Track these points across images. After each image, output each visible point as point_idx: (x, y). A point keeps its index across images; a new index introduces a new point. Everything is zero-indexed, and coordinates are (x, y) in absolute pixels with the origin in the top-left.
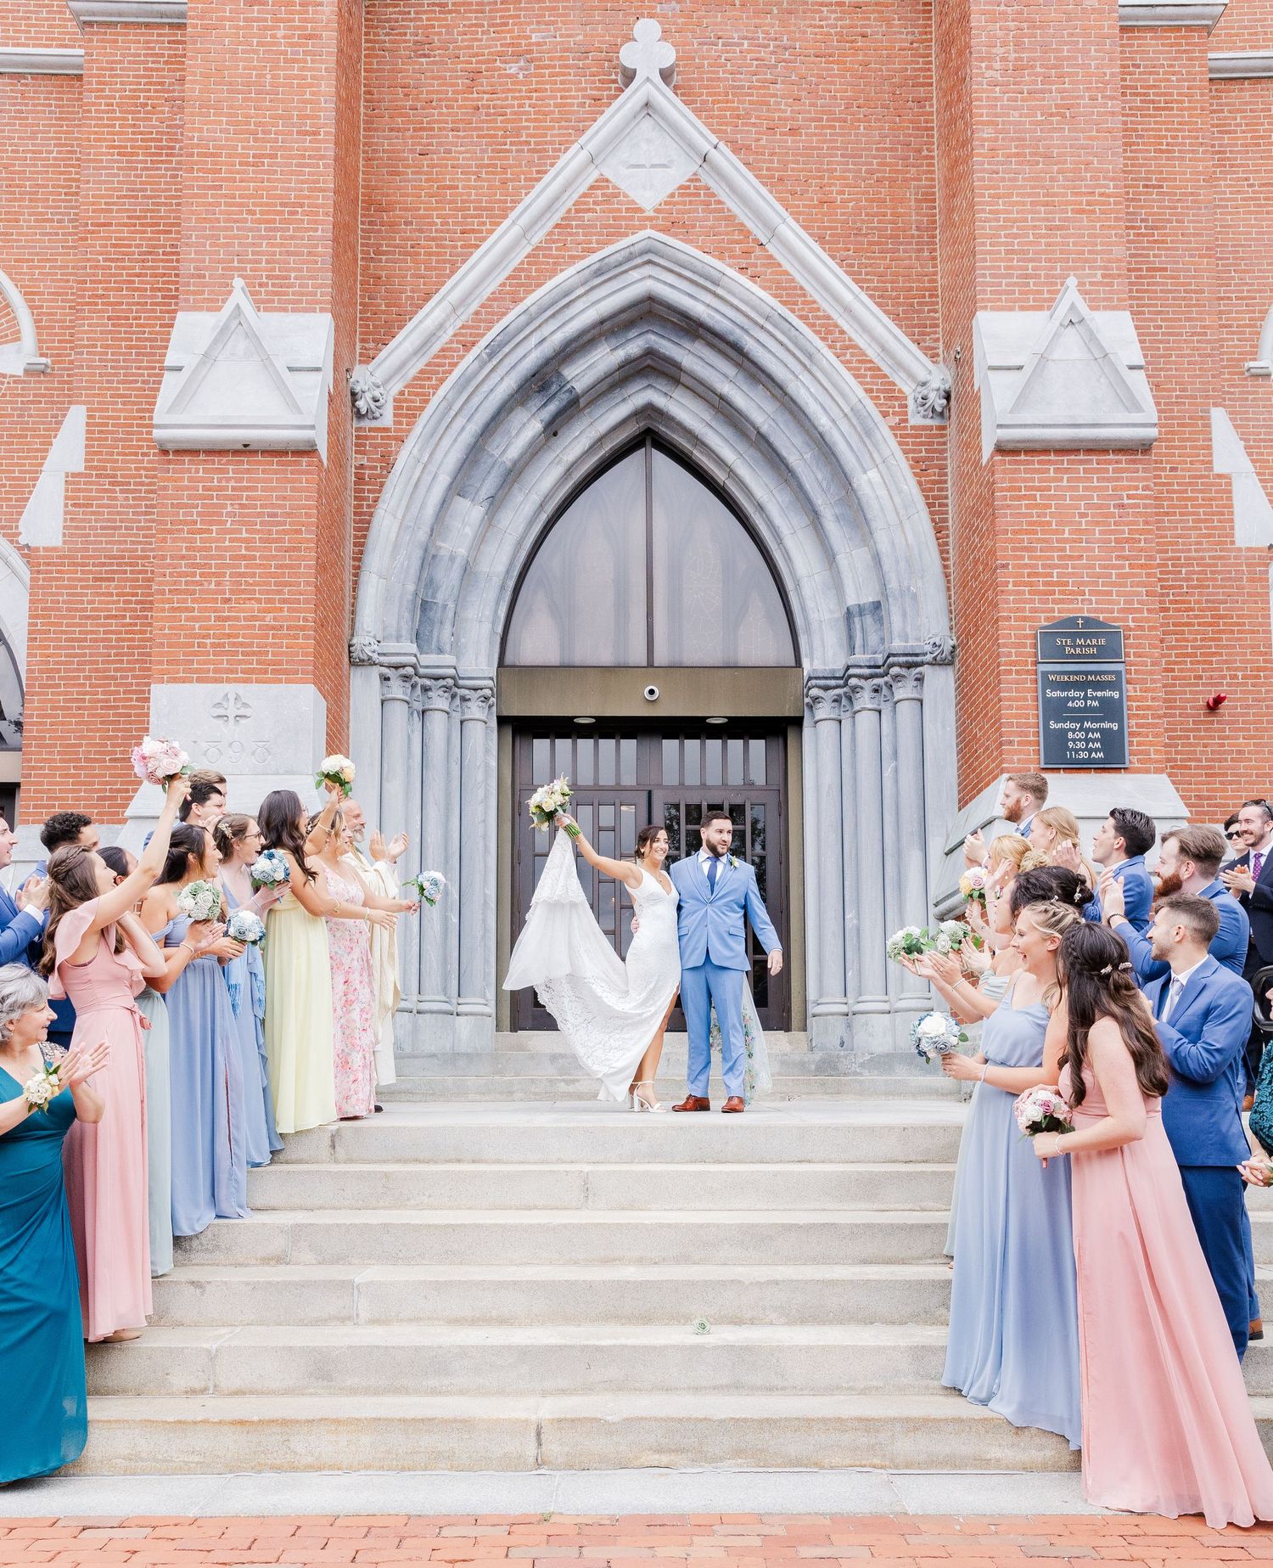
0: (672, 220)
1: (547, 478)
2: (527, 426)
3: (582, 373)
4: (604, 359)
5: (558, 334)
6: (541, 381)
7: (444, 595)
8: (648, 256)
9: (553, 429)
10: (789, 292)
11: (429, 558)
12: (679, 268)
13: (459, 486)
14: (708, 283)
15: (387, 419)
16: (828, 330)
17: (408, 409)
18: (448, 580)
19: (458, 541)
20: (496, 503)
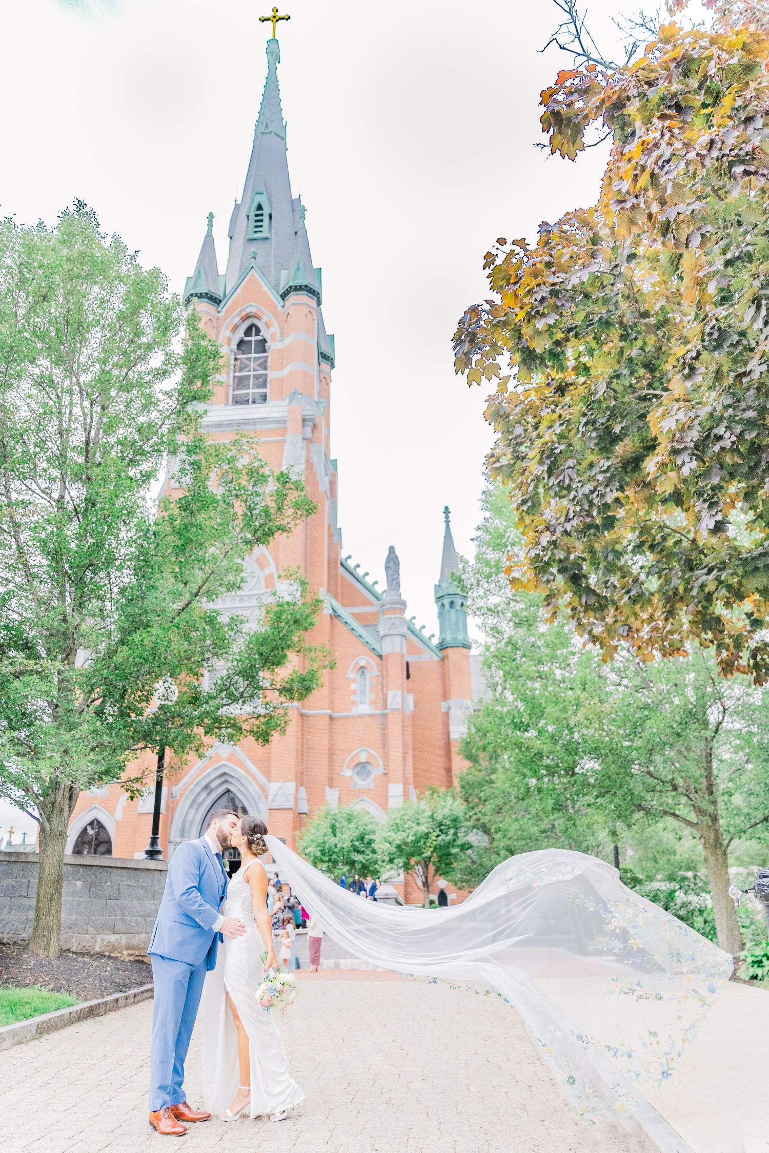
0: (229, 760)
1: (208, 803)
2: (204, 795)
3: (213, 785)
4: (218, 782)
5: (208, 780)
6: (206, 787)
7: (187, 828)
8: (224, 765)
9: (209, 794)
10: (248, 771)
11: (184, 821)
12: (228, 767)
13: (191, 807)
14: (234, 770)
15: (178, 797)
16: (254, 778)
17: (181, 796)
18: (188, 824)
19: (190, 818)
20: (197, 809)
